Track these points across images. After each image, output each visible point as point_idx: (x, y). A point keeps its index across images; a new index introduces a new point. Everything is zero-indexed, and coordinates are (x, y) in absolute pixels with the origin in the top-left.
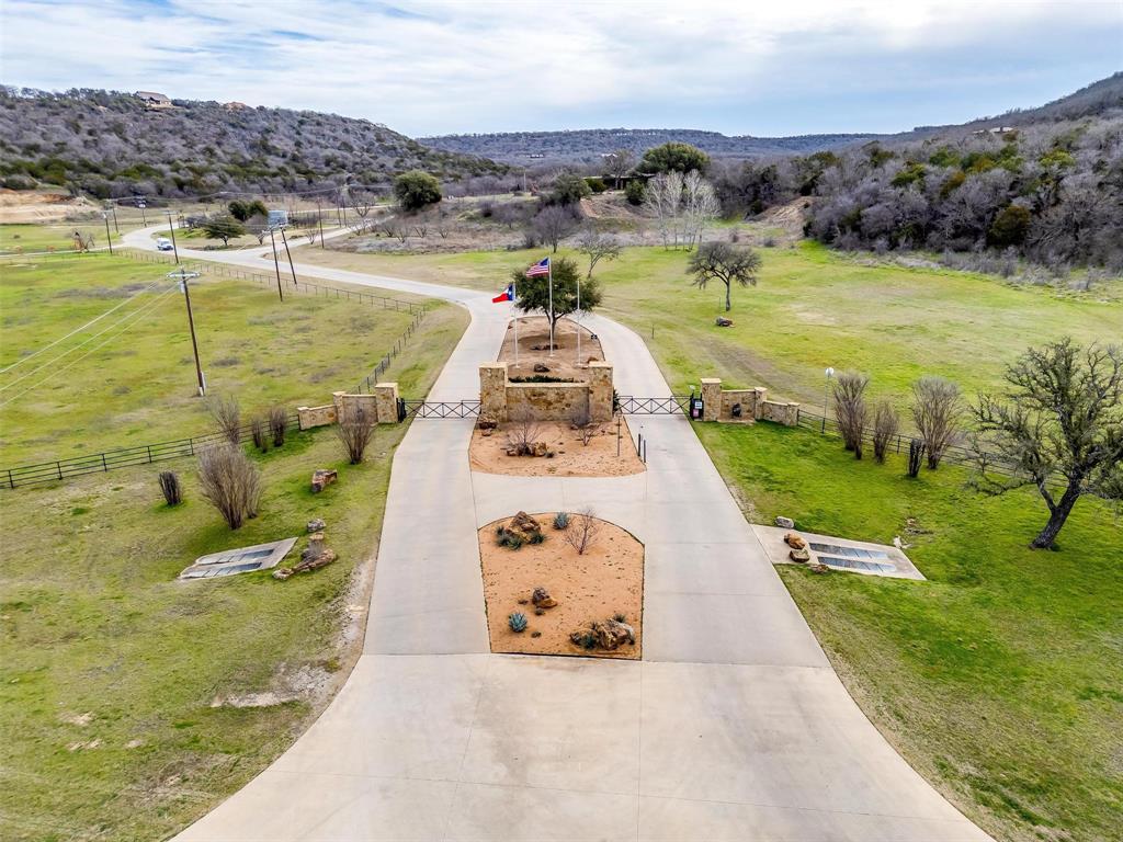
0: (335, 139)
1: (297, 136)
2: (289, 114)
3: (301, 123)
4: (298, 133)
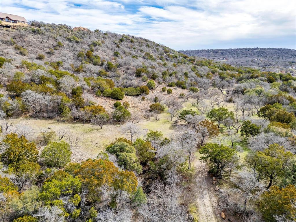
0: (141, 51)
1: (117, 49)
2: (115, 35)
3: (121, 40)
4: (118, 46)
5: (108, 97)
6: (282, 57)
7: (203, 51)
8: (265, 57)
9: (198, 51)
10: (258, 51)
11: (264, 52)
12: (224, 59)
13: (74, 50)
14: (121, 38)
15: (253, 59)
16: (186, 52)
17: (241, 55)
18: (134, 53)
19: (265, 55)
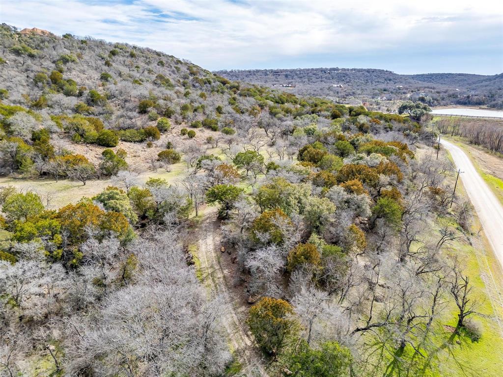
0: (150, 71)
1: (106, 68)
2: (101, 44)
3: (113, 53)
4: (107, 64)
5: (92, 143)
6: (371, 82)
7: (258, 71)
8: (348, 82)
9: (250, 72)
10: (338, 73)
11: (347, 75)
12: (290, 85)
13: (27, 70)
14: (112, 49)
15: (331, 85)
16: (231, 74)
17: (314, 79)
18: (137, 75)
19: (348, 78)
